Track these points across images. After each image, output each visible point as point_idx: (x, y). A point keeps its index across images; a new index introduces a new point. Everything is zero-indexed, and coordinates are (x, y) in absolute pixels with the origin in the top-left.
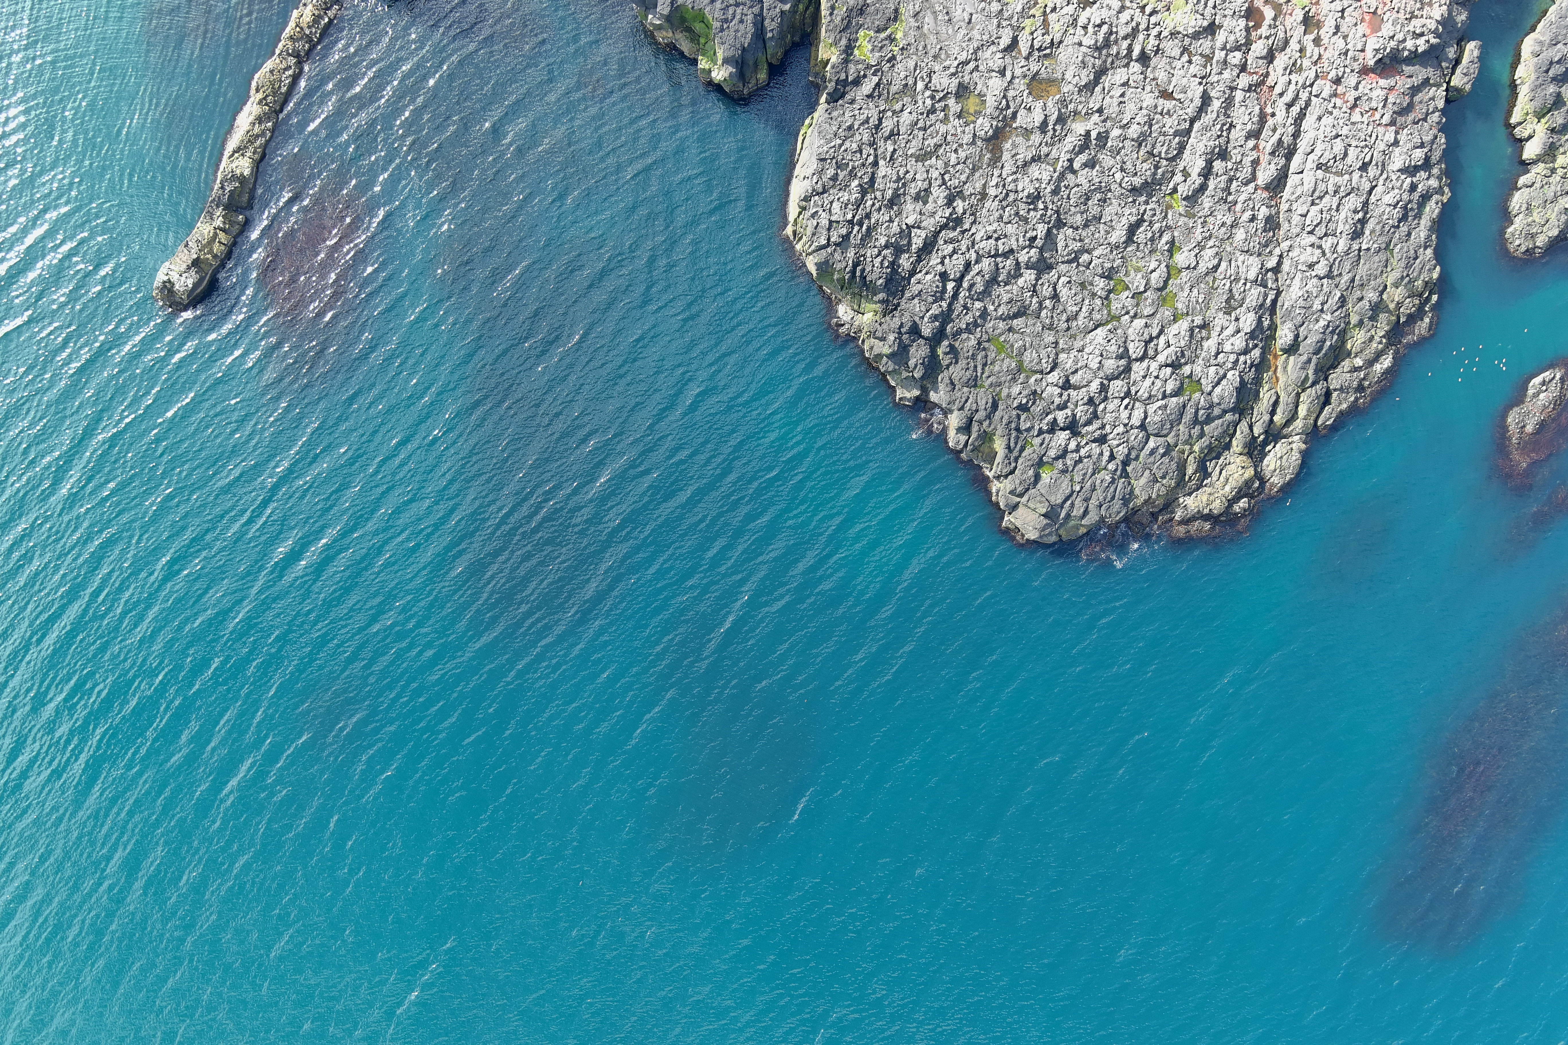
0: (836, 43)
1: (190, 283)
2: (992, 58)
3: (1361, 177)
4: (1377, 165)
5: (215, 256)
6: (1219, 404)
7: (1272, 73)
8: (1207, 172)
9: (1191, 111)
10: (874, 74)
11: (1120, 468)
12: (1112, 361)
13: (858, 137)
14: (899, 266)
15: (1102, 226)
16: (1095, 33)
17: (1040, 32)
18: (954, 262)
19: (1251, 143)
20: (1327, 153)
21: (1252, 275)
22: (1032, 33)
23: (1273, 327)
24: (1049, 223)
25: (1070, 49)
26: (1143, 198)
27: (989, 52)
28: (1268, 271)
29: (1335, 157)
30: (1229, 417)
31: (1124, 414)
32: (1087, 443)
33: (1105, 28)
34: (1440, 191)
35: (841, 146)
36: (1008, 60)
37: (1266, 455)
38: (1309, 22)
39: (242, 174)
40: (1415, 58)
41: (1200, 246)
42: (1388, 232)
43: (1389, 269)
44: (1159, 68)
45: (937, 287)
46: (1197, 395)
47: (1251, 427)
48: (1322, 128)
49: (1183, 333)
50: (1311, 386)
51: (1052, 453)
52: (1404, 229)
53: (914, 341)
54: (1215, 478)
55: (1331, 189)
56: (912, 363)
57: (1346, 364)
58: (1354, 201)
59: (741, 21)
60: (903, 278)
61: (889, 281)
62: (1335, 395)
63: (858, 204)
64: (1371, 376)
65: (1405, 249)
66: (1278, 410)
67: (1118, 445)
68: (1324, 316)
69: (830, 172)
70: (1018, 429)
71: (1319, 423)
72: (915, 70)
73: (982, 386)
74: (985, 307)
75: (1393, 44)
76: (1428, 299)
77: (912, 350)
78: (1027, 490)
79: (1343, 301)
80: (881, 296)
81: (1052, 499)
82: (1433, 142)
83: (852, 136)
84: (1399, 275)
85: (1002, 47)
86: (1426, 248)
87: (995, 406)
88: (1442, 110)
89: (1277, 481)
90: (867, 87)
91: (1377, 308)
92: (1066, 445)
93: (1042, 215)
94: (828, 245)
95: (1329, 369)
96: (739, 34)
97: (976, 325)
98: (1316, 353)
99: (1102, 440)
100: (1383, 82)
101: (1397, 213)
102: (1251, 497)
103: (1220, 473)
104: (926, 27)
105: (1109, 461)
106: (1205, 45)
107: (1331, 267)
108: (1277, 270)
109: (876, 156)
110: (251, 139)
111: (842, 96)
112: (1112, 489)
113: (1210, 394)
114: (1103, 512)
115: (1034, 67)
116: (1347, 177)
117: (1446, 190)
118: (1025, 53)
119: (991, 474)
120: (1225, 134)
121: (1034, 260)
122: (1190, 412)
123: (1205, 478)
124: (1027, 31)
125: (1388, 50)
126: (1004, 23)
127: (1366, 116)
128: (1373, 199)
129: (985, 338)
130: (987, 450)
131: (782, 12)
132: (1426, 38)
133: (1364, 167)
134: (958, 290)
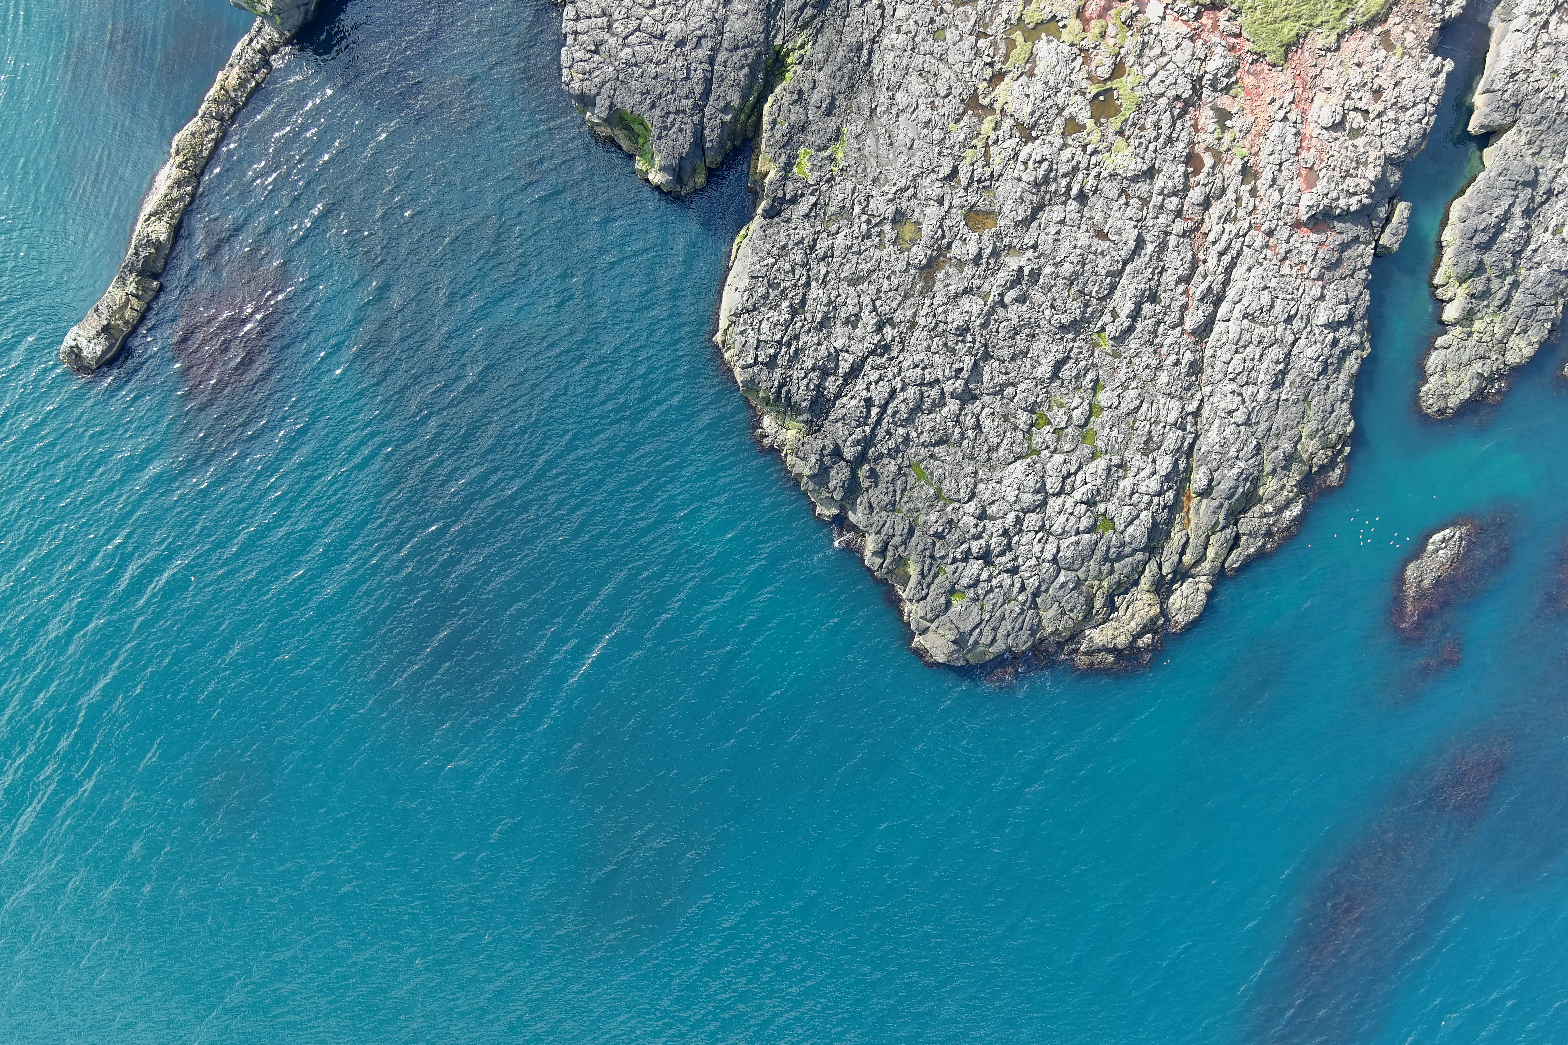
0: (775, 159)
1: (99, 350)
2: (931, 187)
3: (1285, 329)
4: (1302, 318)
5: (126, 323)
6: (1130, 543)
7: (1207, 220)
8: (1135, 315)
9: (1124, 253)
10: (812, 194)
11: (1030, 599)
12: (1029, 496)
13: (791, 257)
14: (825, 389)
15: (1028, 360)
16: (1035, 170)
17: (980, 163)
18: (880, 389)
19: (1181, 288)
20: (1254, 304)
21: (1171, 419)
22: (973, 164)
23: (1189, 470)
24: (976, 355)
25: (1009, 184)
26: (1071, 336)
27: (929, 180)
28: (1188, 414)
29: (1261, 308)
30: (1139, 556)
31: (1037, 548)
32: (999, 573)
33: (1045, 165)
34: (1361, 347)
35: (773, 265)
36: (947, 189)
37: (1172, 592)
38: (1247, 172)
39: (158, 240)
40: (1346, 216)
41: (1123, 386)
42: (1307, 384)
43: (1305, 421)
44: (1096, 209)
45: (861, 412)
46: (1109, 533)
47: (1160, 566)
48: (1251, 279)
49: (1100, 472)
50: (1221, 530)
51: (964, 582)
52: (1323, 382)
53: (835, 463)
54: (1121, 613)
55: (1255, 339)
56: (832, 485)
57: (1257, 510)
58: (1276, 353)
59: (681, 130)
60: (828, 400)
61: (814, 403)
62: (1243, 539)
63: (788, 325)
64: (1280, 522)
65: (1322, 403)
66: (1188, 551)
67: (1029, 578)
68: (1239, 463)
69: (762, 291)
70: (932, 557)
71: (1226, 565)
72: (853, 193)
73: (900, 511)
74: (908, 434)
75: (1326, 201)
76: (1341, 451)
77: (833, 472)
78: (938, 616)
79: (1258, 448)
80: (805, 416)
81: (962, 627)
82: (1357, 298)
83: (786, 255)
84: (1314, 428)
85: (941, 176)
86: (1342, 402)
87: (911, 532)
88: (1369, 267)
89: (1181, 619)
90: (804, 207)
91: (1290, 459)
92: (979, 575)
93: (970, 348)
94: (755, 364)
95: (1240, 513)
96: (678, 143)
97: (898, 450)
98: (1229, 498)
99: (1014, 571)
100: (1314, 237)
101: (1317, 367)
102: (1155, 632)
103: (1127, 608)
104: (867, 149)
105: (1019, 593)
106: (1142, 188)
107: (1249, 415)
108: (1197, 414)
109: (809, 277)
110: (169, 203)
111: (778, 213)
112: (1020, 620)
113: (1122, 533)
114: (1010, 642)
115: (972, 199)
116: (1271, 328)
117: (1367, 345)
118: (964, 183)
119: (904, 595)
120: (1156, 277)
121: (959, 391)
122: (1101, 549)
123: (1112, 612)
124: (968, 161)
125: (1321, 207)
126: (946, 152)
127: (1295, 269)
128: (1295, 351)
129: (906, 463)
130: (901, 573)
131: (722, 122)
132: (1359, 197)
133: (1289, 320)
134: (882, 415)
